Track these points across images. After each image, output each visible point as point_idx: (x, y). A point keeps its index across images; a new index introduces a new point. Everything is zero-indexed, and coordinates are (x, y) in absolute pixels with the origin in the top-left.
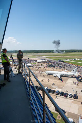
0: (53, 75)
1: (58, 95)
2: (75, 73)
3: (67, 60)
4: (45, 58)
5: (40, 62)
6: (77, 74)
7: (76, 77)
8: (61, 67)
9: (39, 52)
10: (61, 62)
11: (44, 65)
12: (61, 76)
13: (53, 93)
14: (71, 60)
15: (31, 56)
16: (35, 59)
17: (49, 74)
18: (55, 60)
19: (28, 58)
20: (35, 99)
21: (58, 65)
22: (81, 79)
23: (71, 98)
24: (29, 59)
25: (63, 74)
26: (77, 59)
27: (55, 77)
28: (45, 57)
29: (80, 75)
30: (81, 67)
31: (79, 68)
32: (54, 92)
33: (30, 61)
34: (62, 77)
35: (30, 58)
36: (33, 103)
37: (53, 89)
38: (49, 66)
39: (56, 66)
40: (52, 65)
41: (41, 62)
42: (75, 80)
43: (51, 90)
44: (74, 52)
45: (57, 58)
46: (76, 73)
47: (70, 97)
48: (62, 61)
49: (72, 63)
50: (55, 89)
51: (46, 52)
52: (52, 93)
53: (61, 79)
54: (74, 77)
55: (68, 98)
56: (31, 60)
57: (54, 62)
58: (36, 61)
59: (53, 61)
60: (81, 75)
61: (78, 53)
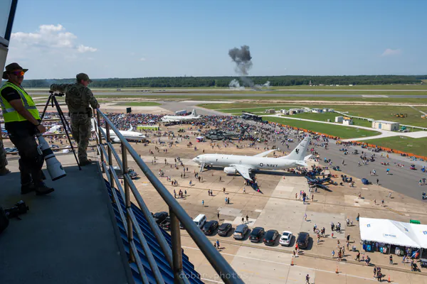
0: (222, 169)
1: (244, 242)
2: (302, 158)
3: (273, 112)
4: (195, 107)
5: (175, 123)
6: (308, 163)
7: (304, 173)
8: (251, 138)
9: (169, 86)
10: (251, 122)
11: (189, 133)
12: (253, 172)
13: (225, 236)
14: (288, 114)
15: (139, 100)
16: (155, 110)
17: (208, 167)
18: (230, 114)
19: (125, 108)
20: (149, 253)
21: (243, 132)
22: (321, 177)
23: (289, 246)
24: (129, 110)
25: (261, 165)
26: (307, 110)
27: (230, 175)
28: (192, 105)
29: (317, 164)
30: (321, 138)
31: (314, 141)
32: (228, 231)
33: (133, 119)
34: (257, 176)
35: (133, 108)
36: (142, 269)
37: (226, 222)
38: (208, 137)
39: (234, 136)
40: (220, 134)
41: (179, 123)
42: (303, 184)
43: (218, 226)
44: (299, 83)
45: (237, 105)
46: (306, 158)
47: (286, 243)
48: (257, 119)
49: (292, 125)
50: (232, 218)
51: (195, 86)
52: (221, 235)
53: (252, 184)
54: (298, 175)
55: (279, 247)
56: (140, 116)
57: (229, 122)
58: (157, 119)
59: (223, 118)
60: (321, 166)
61: (310, 88)
